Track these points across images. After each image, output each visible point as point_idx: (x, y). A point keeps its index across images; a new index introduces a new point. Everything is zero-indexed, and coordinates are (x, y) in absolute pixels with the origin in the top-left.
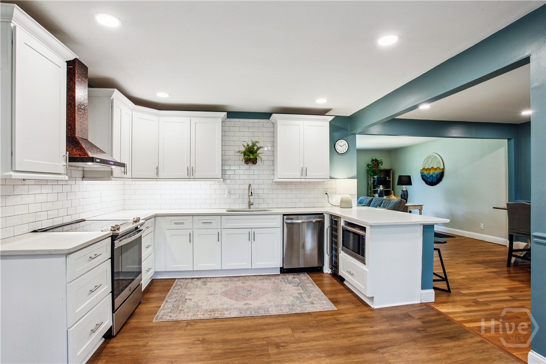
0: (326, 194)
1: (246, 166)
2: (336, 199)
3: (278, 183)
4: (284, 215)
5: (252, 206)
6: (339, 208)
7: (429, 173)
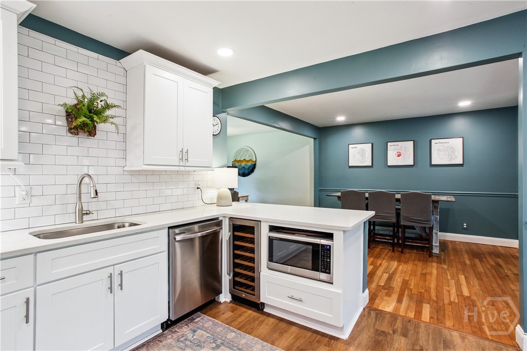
0: (198, 188)
1: (74, 139)
2: (211, 195)
3: (133, 173)
4: (169, 228)
5: (85, 218)
6: (215, 207)
7: (241, 165)
